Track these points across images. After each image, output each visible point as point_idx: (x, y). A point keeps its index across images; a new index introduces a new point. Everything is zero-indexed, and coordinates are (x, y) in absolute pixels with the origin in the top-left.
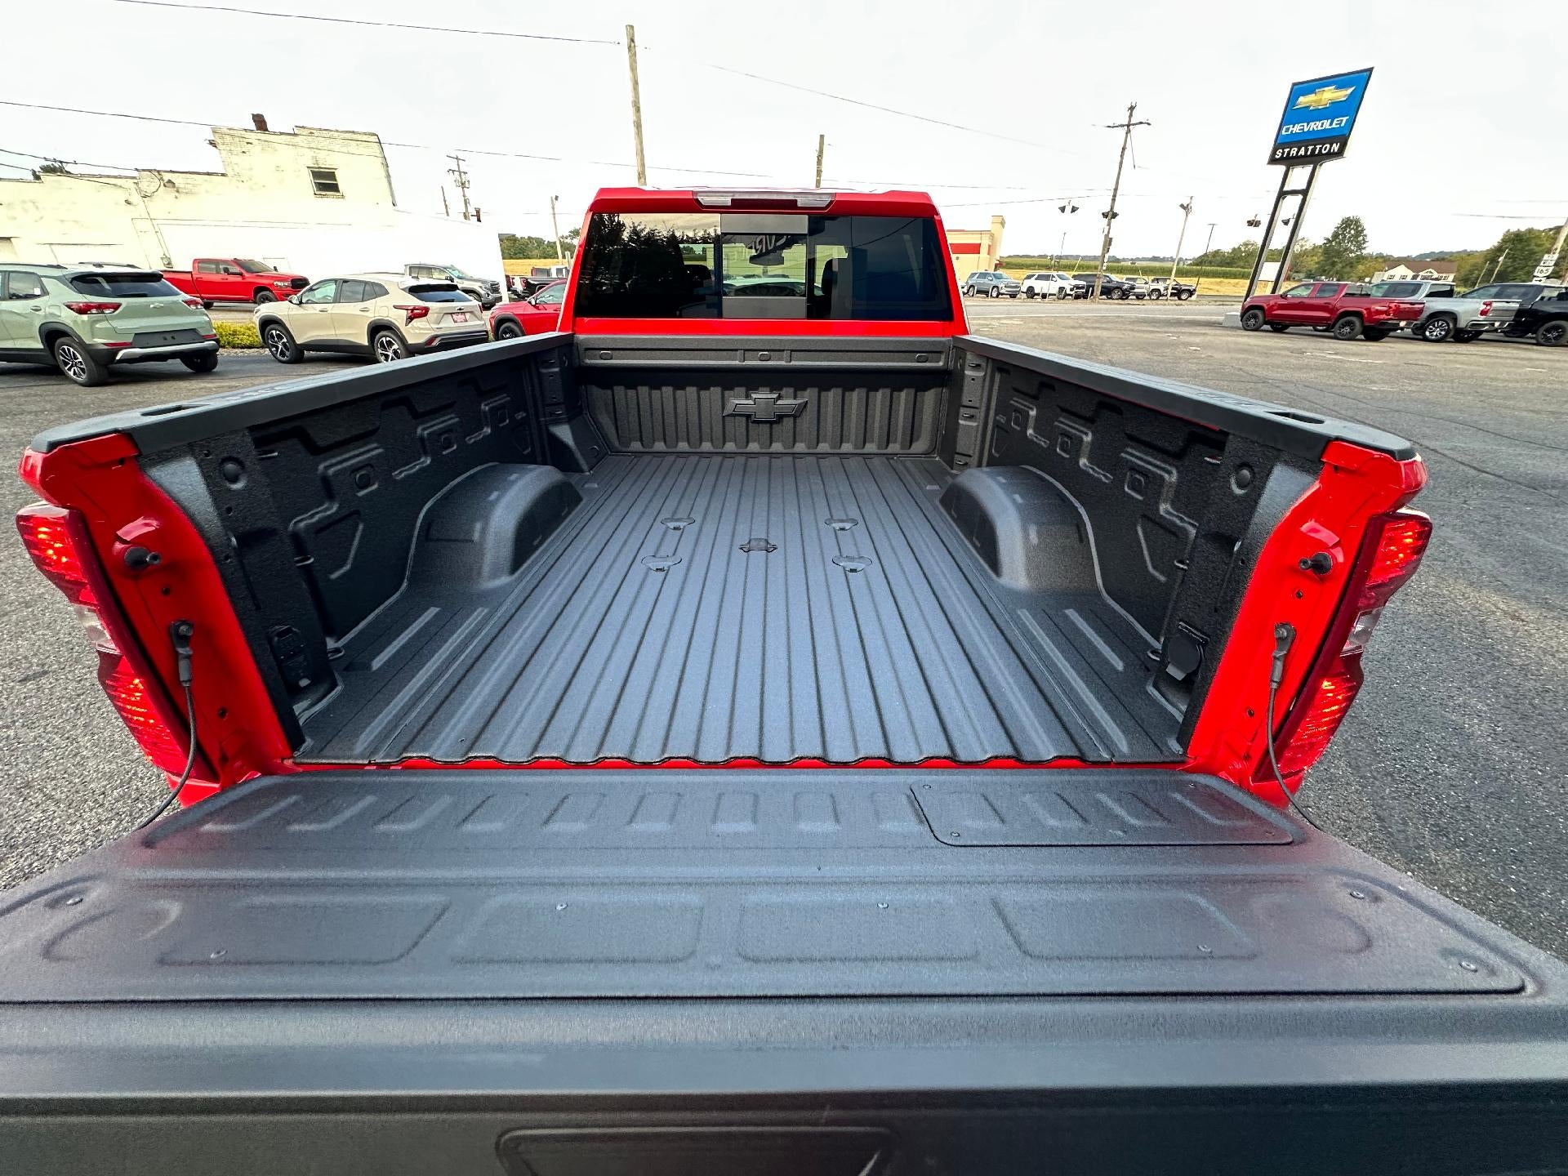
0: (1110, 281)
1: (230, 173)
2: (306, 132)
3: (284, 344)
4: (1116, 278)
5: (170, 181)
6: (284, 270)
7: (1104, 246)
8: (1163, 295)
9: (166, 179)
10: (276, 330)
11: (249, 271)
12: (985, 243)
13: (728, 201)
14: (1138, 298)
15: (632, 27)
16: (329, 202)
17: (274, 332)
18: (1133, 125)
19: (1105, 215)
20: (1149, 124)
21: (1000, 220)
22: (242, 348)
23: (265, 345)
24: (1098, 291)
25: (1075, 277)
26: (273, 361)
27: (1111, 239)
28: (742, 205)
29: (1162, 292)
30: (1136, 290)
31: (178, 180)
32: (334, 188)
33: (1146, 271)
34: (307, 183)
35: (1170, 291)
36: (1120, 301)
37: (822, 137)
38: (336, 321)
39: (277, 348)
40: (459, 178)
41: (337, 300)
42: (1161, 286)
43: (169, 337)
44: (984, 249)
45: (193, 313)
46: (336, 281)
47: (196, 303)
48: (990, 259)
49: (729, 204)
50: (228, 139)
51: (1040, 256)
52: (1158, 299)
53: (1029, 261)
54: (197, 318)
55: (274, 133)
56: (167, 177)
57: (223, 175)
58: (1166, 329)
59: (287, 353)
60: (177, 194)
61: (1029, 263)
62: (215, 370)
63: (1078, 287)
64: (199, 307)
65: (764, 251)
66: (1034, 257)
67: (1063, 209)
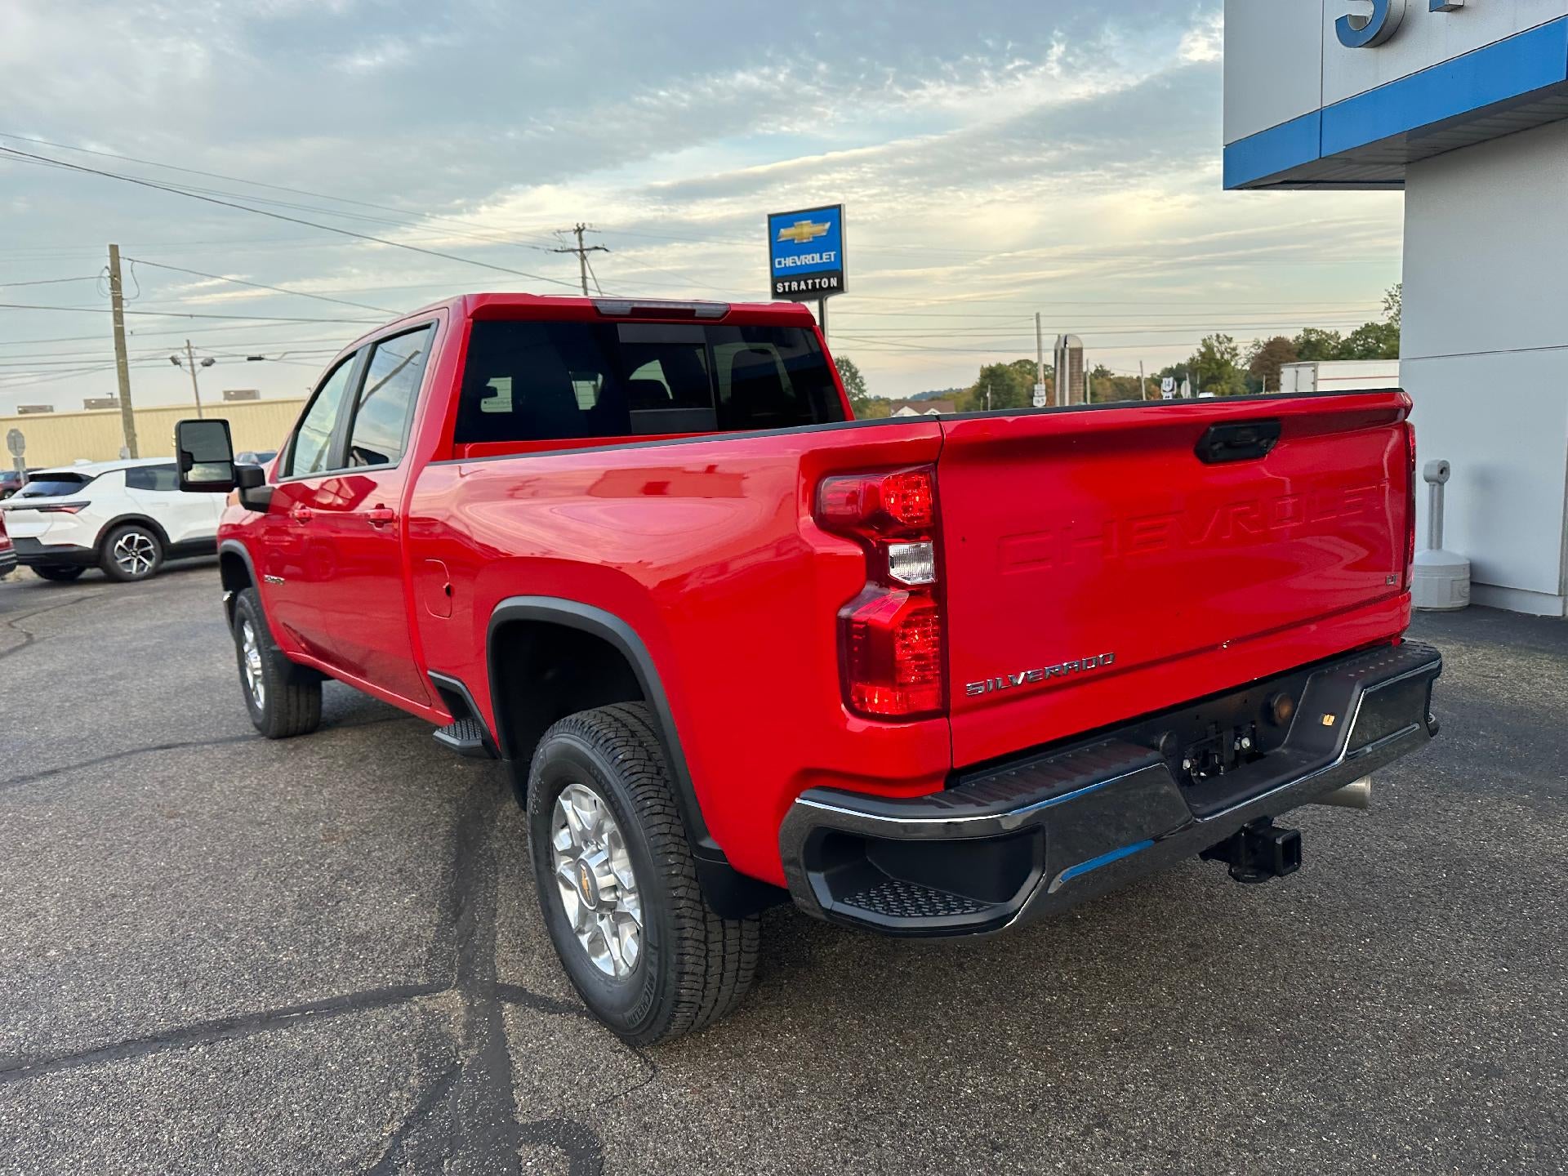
18: (587, 250)
20: (606, 250)
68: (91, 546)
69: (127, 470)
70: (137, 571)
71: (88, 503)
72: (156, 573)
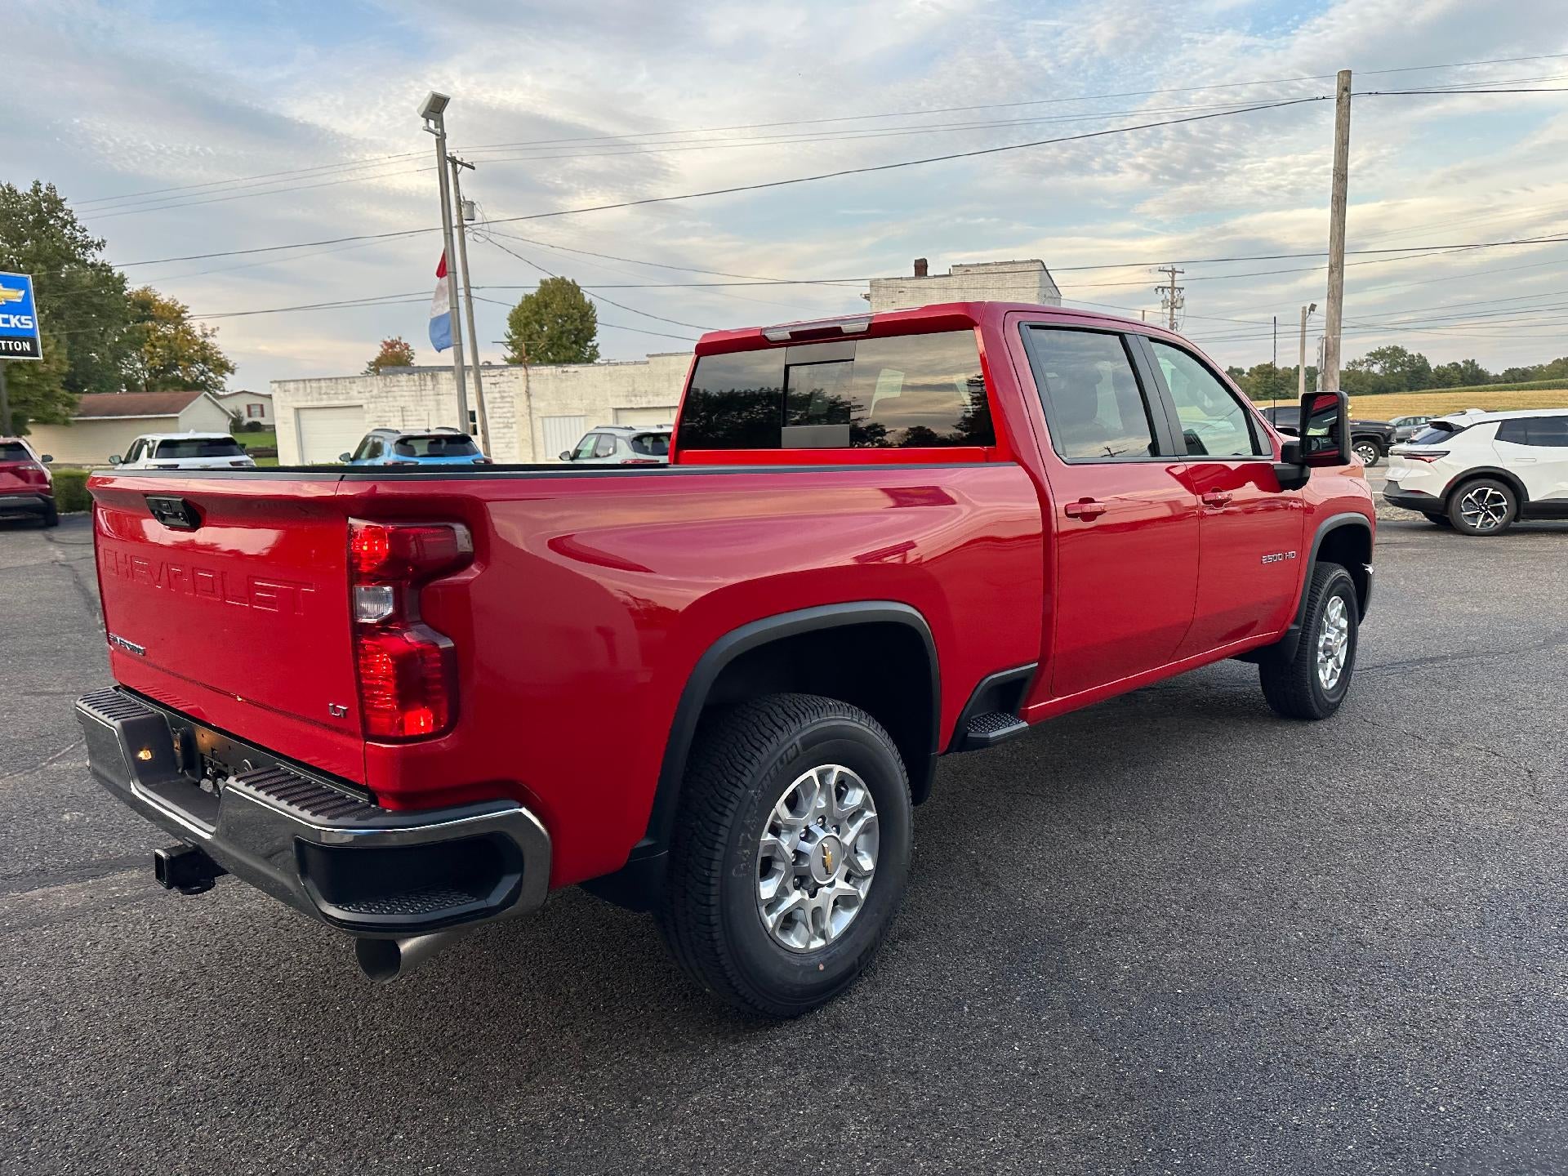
2: (961, 271)
13: (786, 335)
40: (1169, 297)
49: (789, 337)
50: (883, 291)
68: (1438, 496)
69: (1504, 422)
70: (1481, 526)
71: (1448, 452)
72: (1504, 531)
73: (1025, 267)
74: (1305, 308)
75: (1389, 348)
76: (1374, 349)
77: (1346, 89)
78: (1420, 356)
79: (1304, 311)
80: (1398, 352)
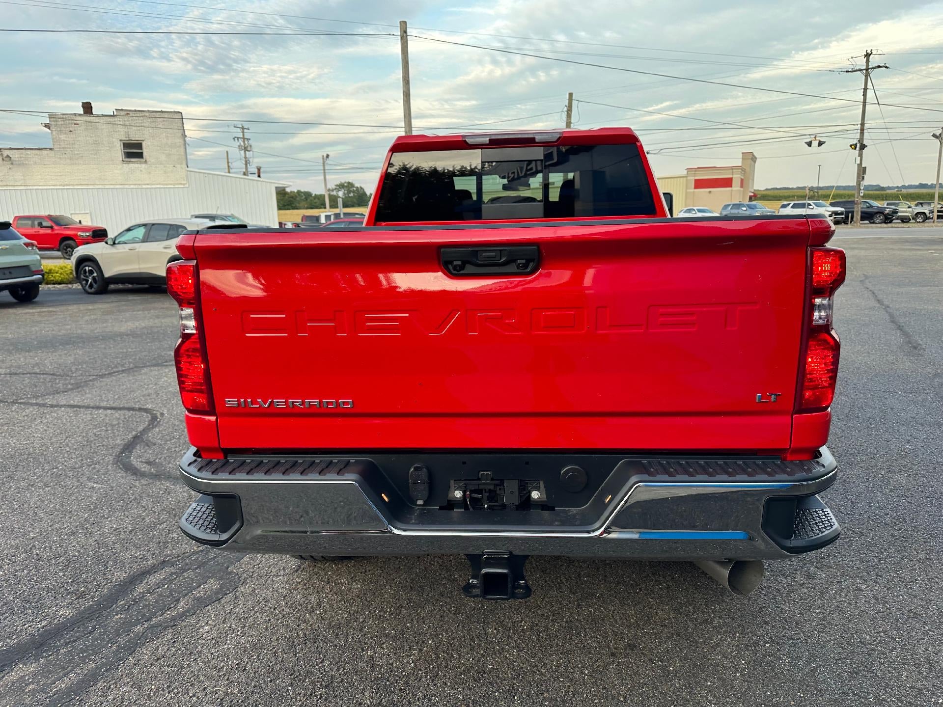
0: (871, 206)
1: (56, 148)
2: (123, 113)
3: (94, 278)
4: (876, 204)
5: (8, 156)
6: (87, 222)
7: (858, 174)
8: (929, 218)
9: (5, 155)
10: (89, 266)
11: (58, 224)
12: (736, 177)
13: (486, 140)
14: (903, 222)
15: (405, 22)
16: (135, 165)
17: (87, 268)
18: (871, 69)
19: (854, 147)
20: (887, 67)
21: (751, 156)
22: (54, 284)
23: (78, 279)
24: (857, 216)
25: (832, 205)
26: (81, 293)
27: (865, 168)
28: (497, 142)
29: (928, 215)
30: (899, 214)
31: (15, 155)
32: (140, 155)
33: (909, 197)
34: (118, 152)
35: (936, 214)
36: (885, 225)
37: (571, 95)
38: (141, 257)
39: (87, 281)
40: (242, 144)
41: (145, 240)
42: (925, 209)
43: (7, 272)
44: (736, 183)
45: (28, 253)
46: (145, 225)
47: (32, 245)
48: (744, 192)
49: (488, 142)
50: (60, 122)
51: (799, 188)
52: (923, 222)
53: (786, 193)
54: (32, 257)
55: (98, 116)
56: (6, 153)
57: (51, 149)
58: (929, 247)
59: (95, 286)
60: (11, 166)
61: (786, 194)
62: (34, 300)
63: (836, 213)
64: (34, 248)
65: (516, 177)
66: (792, 189)
67: (809, 144)
73: (171, 116)
74: (323, 156)
75: (345, 182)
76: (338, 183)
77: (405, 32)
78: (361, 188)
79: (323, 158)
80: (350, 185)
